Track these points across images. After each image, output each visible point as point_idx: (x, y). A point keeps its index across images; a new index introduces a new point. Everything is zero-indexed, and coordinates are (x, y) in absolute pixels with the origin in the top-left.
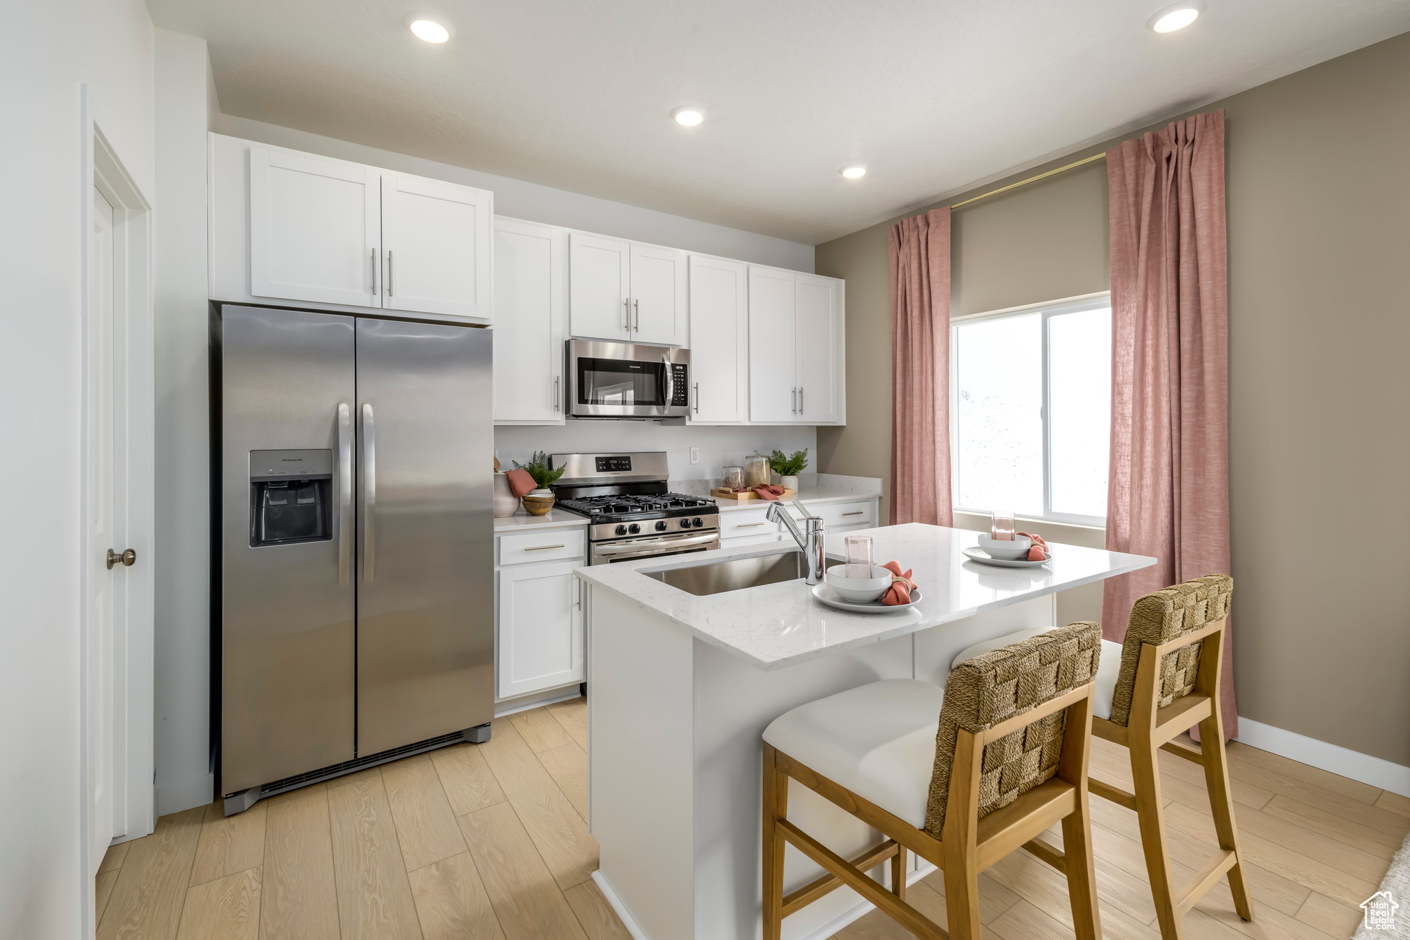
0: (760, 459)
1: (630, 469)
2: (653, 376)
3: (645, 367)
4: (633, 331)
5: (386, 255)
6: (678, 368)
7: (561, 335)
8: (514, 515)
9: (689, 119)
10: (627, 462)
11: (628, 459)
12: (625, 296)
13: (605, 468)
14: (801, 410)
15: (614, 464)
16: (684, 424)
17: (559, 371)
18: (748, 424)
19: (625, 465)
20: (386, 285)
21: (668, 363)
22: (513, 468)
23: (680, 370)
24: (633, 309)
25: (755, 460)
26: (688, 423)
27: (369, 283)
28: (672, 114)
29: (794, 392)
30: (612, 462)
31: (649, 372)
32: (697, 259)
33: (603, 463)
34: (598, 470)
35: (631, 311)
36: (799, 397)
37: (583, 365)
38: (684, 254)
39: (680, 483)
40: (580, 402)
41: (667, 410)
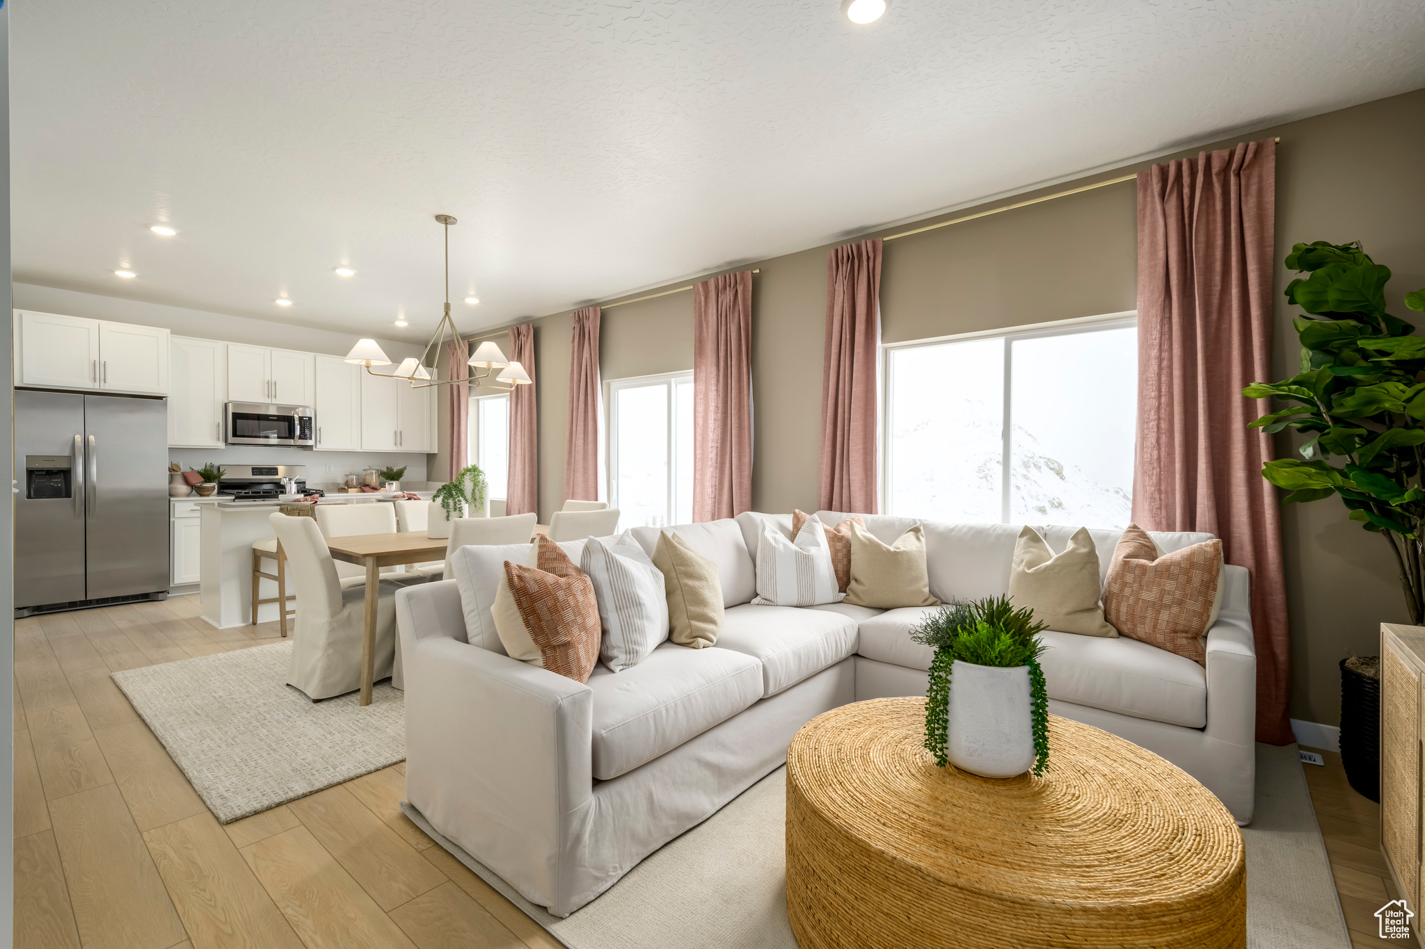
0: (372, 471)
2: (287, 423)
3: (281, 418)
4: (273, 398)
5: (102, 363)
6: (304, 419)
7: (221, 399)
8: (188, 495)
11: (276, 469)
12: (268, 378)
13: (258, 473)
14: (401, 444)
15: (264, 471)
16: (312, 450)
17: (220, 419)
18: (361, 451)
19: (274, 472)
20: (102, 377)
21: (296, 416)
22: (189, 470)
23: (306, 420)
24: (273, 386)
25: (369, 472)
26: (314, 449)
27: (92, 376)
29: (395, 433)
30: (261, 470)
31: (284, 421)
32: (321, 358)
33: (257, 471)
34: (253, 474)
35: (271, 387)
36: (399, 437)
37: (236, 416)
38: (312, 355)
39: (318, 484)
40: (234, 436)
41: (297, 442)
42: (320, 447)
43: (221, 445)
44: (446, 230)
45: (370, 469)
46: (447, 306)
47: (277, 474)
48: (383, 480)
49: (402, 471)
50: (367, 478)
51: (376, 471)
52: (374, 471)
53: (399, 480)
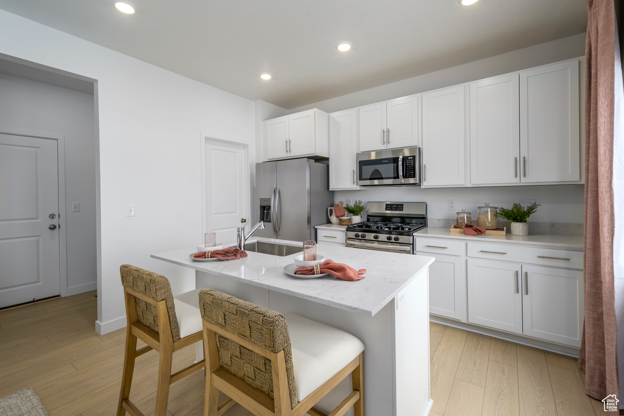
1: (402, 210)
2: (395, 164)
4: (388, 144)
6: (409, 158)
7: (355, 152)
8: (338, 224)
9: (344, 47)
10: (401, 207)
11: (402, 205)
12: (384, 128)
13: (389, 209)
15: (394, 207)
17: (355, 167)
18: (470, 186)
21: (401, 157)
23: (411, 159)
28: (336, 48)
29: (516, 161)
30: (393, 206)
31: (393, 162)
32: (428, 96)
33: (389, 207)
34: (387, 210)
35: (386, 135)
36: (521, 165)
37: (361, 164)
38: (419, 95)
39: (439, 220)
40: (360, 180)
41: (403, 181)
42: (425, 185)
43: (357, 188)
48: (502, 219)
49: (531, 210)
50: (481, 217)
51: (493, 209)
52: (489, 210)
53: (525, 221)
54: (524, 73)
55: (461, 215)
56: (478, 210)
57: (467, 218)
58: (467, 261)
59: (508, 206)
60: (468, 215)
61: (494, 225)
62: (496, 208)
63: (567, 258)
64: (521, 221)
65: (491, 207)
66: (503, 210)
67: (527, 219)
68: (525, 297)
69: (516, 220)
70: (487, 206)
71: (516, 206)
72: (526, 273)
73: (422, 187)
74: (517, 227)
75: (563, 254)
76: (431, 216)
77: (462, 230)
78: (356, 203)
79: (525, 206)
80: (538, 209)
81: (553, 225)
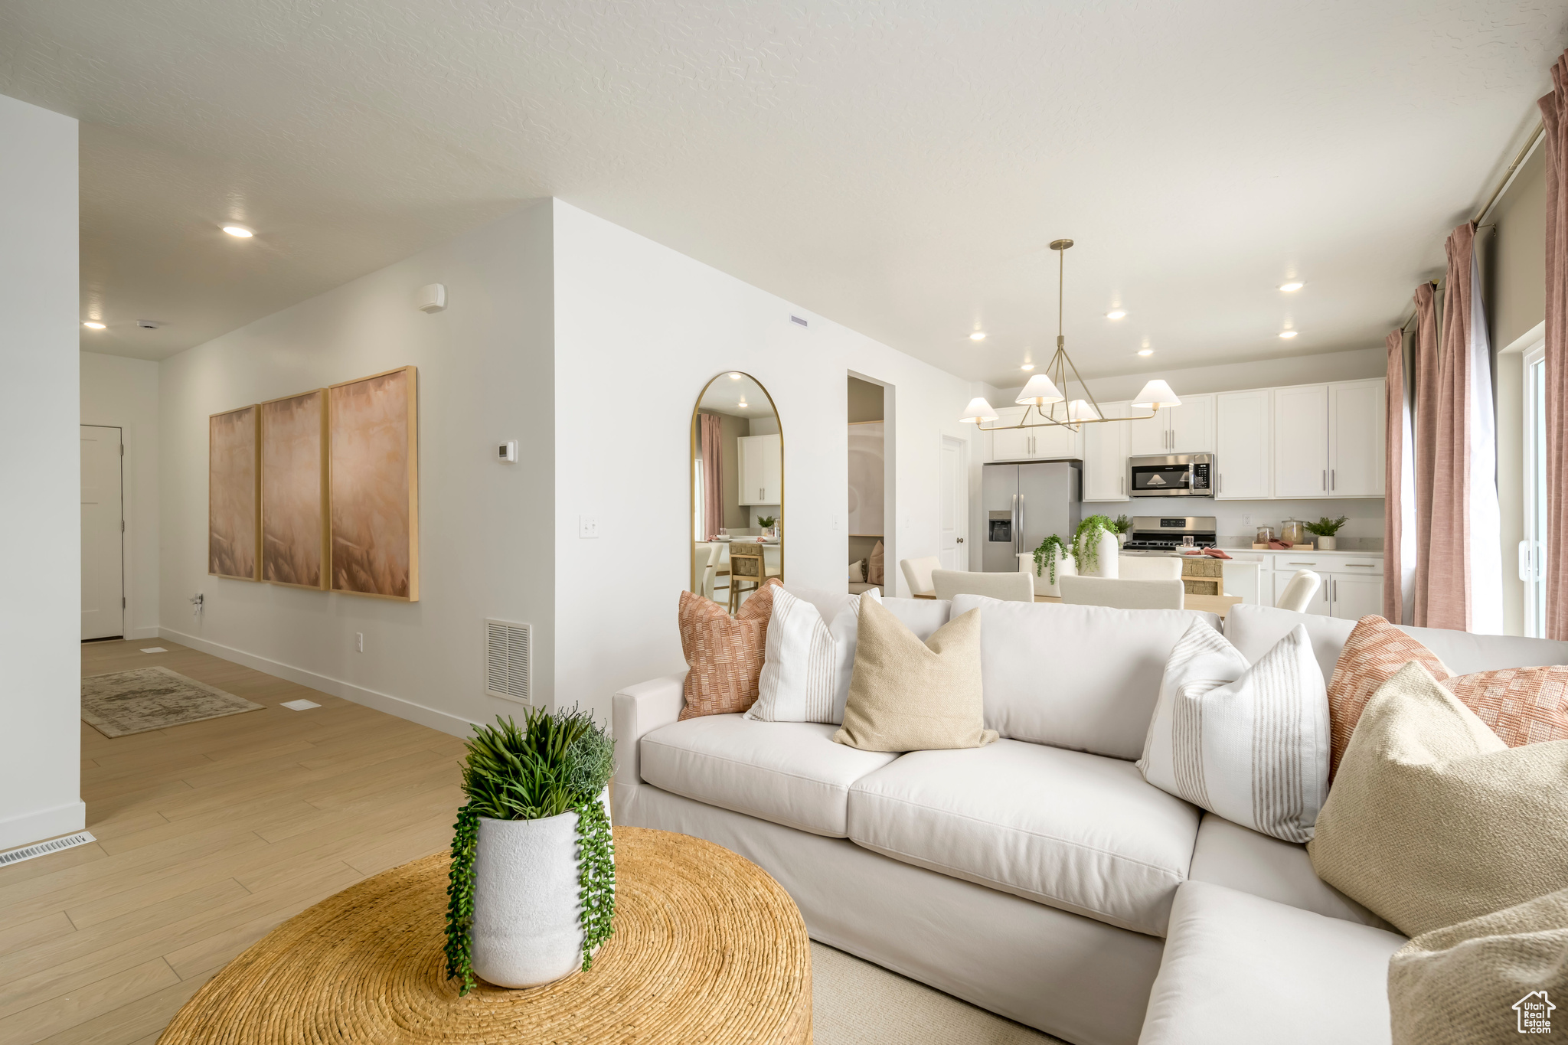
0: (1291, 524)
1: (1181, 526)
3: (1178, 468)
4: (1172, 447)
5: (1033, 438)
6: (1202, 465)
7: (1126, 455)
10: (1182, 522)
11: (1184, 520)
12: (1166, 429)
13: (1166, 525)
14: (1333, 487)
15: (1173, 523)
16: (1214, 499)
17: (1124, 474)
18: (1274, 498)
20: (1033, 449)
21: (1191, 464)
23: (1204, 466)
24: (1172, 434)
25: (1287, 524)
27: (1028, 449)
29: (1325, 474)
30: (1170, 522)
31: (1180, 470)
32: (1225, 397)
33: (1165, 522)
34: (1162, 526)
35: (1170, 437)
36: (1330, 478)
37: (1136, 470)
38: (1213, 395)
39: (1232, 537)
40: (1133, 489)
41: (1193, 491)
42: (1219, 496)
43: (1126, 498)
44: (1061, 255)
45: (1290, 521)
46: (1061, 339)
47: (1185, 526)
48: (1310, 534)
49: (1339, 523)
50: (1286, 531)
51: (1298, 523)
52: (1295, 524)
53: (1333, 535)
54: (1335, 386)
55: (1262, 531)
56: (1282, 524)
57: (1270, 532)
58: (1274, 574)
59: (1316, 521)
60: (1271, 530)
61: (1300, 539)
62: (1302, 522)
63: (1372, 564)
64: (1329, 535)
65: (1296, 521)
66: (1309, 524)
67: (1335, 533)
68: (1334, 604)
69: (1323, 533)
70: (1292, 520)
71: (1323, 520)
72: (1335, 581)
73: (1216, 499)
74: (1325, 541)
75: (1368, 561)
76: (1221, 534)
77: (1266, 545)
78: (1119, 517)
79: (1333, 520)
80: (1346, 523)
81: (1361, 540)
